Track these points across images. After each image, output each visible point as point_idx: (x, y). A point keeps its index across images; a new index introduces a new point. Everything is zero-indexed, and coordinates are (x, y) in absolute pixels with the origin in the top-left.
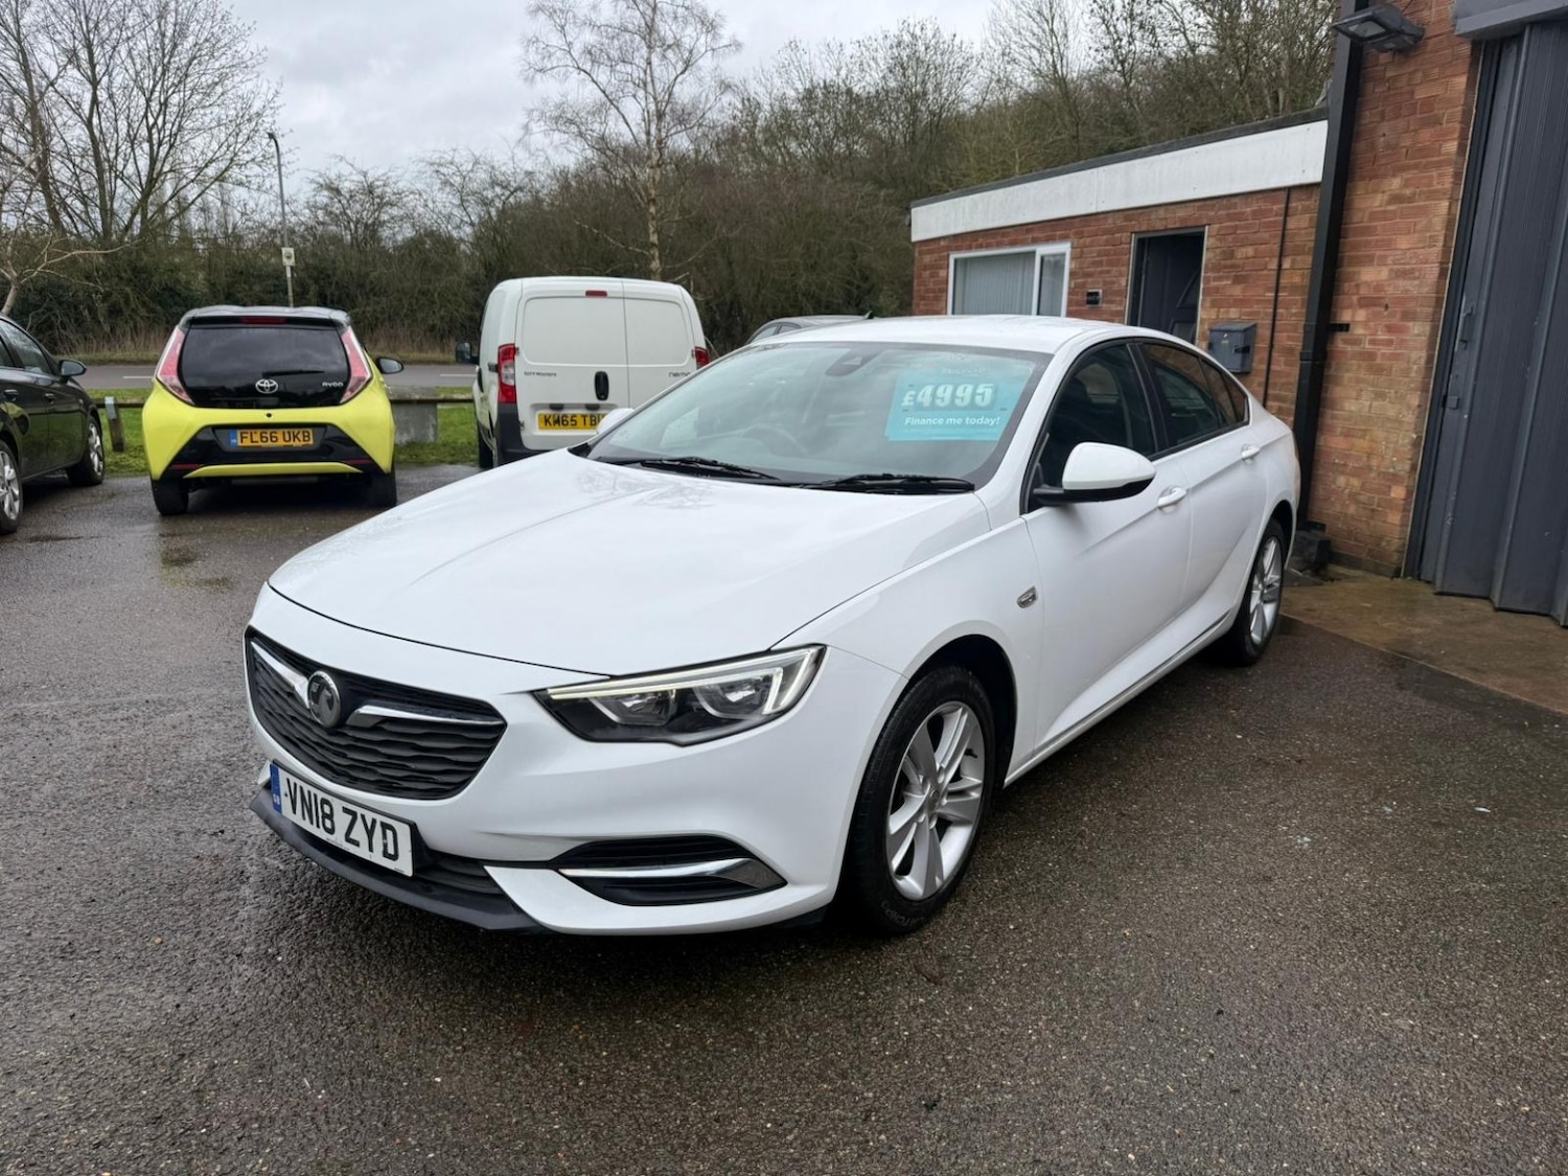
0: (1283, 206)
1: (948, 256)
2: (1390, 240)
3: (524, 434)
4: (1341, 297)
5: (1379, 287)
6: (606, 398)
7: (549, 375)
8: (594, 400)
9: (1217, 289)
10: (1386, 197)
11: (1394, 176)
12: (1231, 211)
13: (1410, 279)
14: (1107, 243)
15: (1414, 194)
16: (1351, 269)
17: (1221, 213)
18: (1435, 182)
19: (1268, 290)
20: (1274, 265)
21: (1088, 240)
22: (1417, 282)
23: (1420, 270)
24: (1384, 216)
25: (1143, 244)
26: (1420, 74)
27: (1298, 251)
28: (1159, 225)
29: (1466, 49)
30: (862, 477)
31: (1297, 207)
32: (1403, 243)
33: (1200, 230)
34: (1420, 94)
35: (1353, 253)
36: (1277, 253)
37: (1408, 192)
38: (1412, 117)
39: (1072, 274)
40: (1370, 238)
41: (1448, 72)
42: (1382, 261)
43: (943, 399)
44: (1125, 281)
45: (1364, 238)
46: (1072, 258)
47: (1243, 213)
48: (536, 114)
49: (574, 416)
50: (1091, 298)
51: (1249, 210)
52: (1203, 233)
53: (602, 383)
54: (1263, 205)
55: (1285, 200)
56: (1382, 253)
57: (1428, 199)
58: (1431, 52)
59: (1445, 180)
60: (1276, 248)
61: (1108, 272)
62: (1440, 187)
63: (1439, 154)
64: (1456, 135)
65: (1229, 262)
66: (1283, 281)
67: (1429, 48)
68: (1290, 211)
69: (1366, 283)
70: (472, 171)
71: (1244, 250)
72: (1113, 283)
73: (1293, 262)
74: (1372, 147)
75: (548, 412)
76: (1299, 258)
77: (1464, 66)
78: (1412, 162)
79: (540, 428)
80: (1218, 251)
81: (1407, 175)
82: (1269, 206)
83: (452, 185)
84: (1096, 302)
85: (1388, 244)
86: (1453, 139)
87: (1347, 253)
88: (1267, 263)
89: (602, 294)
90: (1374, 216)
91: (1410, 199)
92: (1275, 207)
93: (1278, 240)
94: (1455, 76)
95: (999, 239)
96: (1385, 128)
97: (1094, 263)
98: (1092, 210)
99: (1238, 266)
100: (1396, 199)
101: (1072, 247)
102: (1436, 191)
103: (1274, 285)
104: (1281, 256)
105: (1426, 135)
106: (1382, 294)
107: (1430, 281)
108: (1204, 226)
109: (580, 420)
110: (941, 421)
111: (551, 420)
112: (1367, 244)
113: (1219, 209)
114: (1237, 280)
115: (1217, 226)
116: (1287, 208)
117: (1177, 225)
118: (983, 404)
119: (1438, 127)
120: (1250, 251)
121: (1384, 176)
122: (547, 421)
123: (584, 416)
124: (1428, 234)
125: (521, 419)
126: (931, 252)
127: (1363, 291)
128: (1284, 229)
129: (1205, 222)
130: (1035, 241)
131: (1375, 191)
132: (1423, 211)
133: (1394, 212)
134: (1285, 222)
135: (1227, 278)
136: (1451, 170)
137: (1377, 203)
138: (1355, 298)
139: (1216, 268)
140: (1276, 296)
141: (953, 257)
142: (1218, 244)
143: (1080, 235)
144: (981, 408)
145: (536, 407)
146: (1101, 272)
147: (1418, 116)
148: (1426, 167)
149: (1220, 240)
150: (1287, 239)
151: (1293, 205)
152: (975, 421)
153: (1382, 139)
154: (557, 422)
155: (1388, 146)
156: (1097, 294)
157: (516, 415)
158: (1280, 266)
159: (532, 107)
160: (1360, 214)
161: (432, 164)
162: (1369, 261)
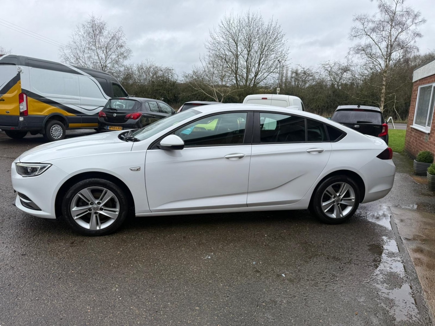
1: (418, 87)
48: (352, 49)
70: (334, 66)
83: (327, 70)
89: (266, 99)
126: (415, 86)
130: (432, 82)
159: (351, 47)
161: (323, 65)
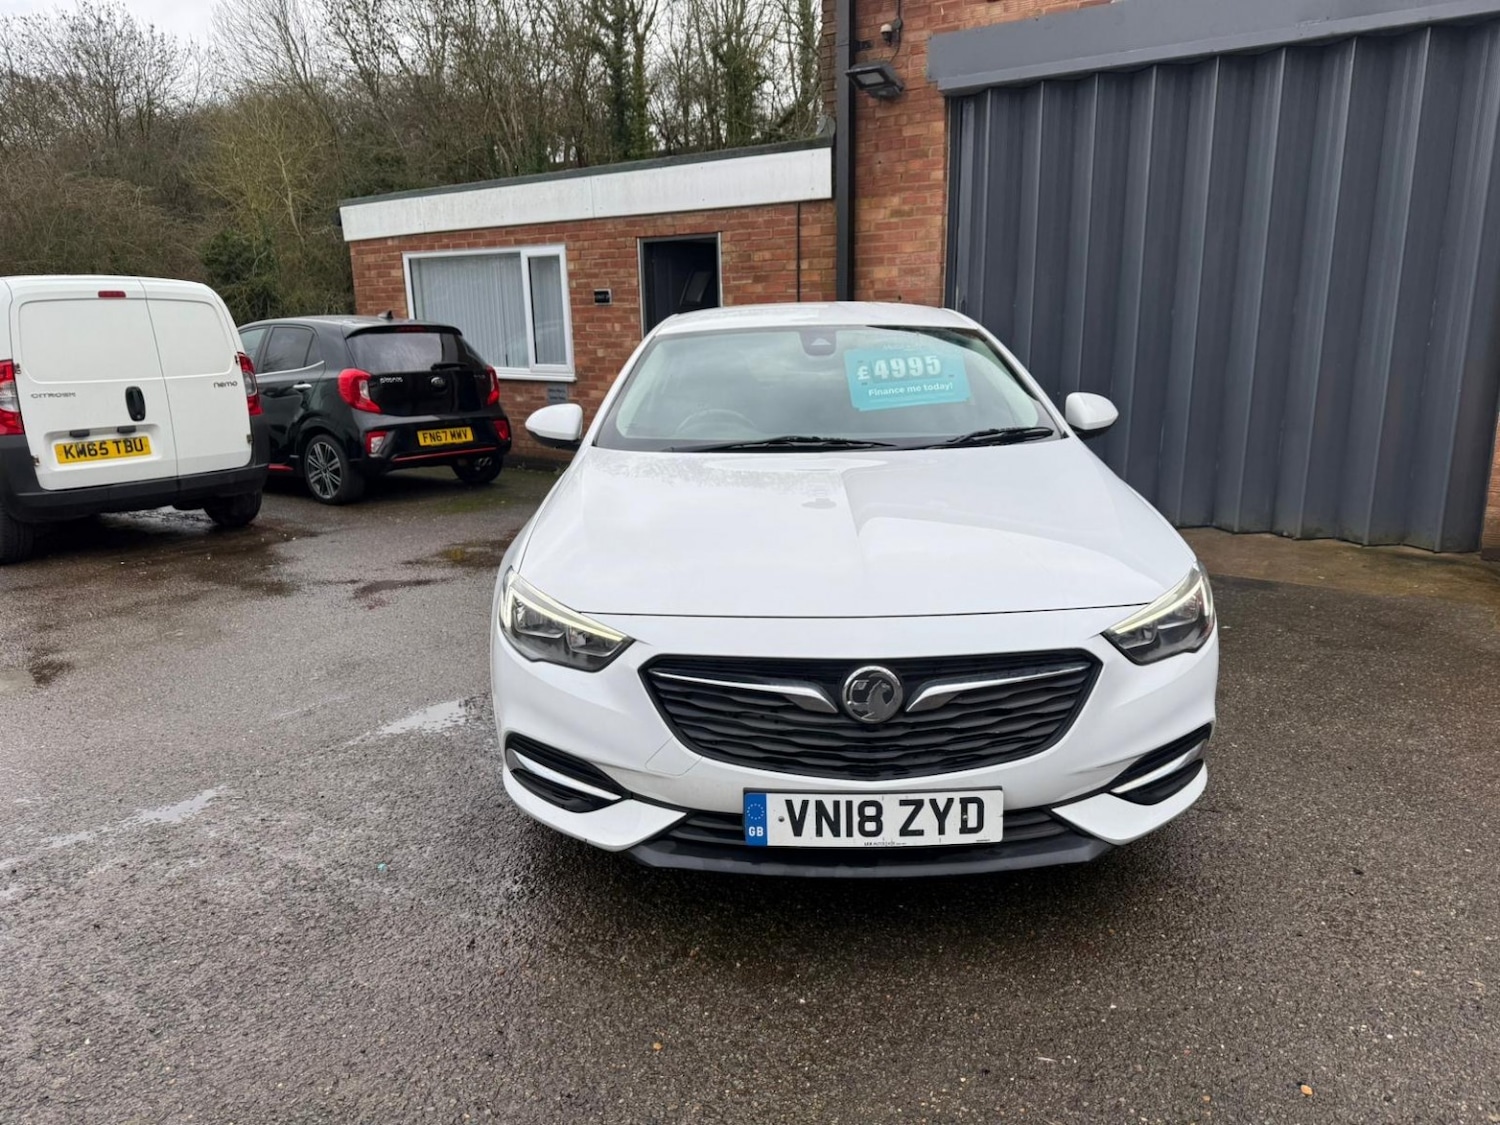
0: (795, 216)
1: (401, 258)
2: (896, 246)
3: (40, 472)
4: (859, 292)
5: (891, 283)
6: (143, 418)
7: (66, 395)
8: (129, 422)
9: (738, 288)
10: (888, 212)
11: (893, 195)
12: (742, 220)
13: (917, 275)
14: (610, 246)
15: (912, 210)
16: (865, 269)
17: (732, 221)
18: (928, 201)
19: (791, 287)
20: (793, 266)
21: (586, 244)
22: (923, 278)
23: (924, 268)
24: (889, 226)
25: (653, 249)
26: (905, 118)
27: (815, 254)
28: (669, 231)
29: (941, 102)
30: (974, 435)
31: (807, 219)
32: (908, 248)
33: (713, 236)
34: (908, 132)
35: (864, 256)
36: (794, 255)
37: (906, 208)
38: (903, 150)
39: (571, 275)
40: (877, 244)
41: (928, 118)
42: (892, 261)
43: (899, 371)
44: (638, 281)
45: (873, 244)
46: (569, 260)
47: (755, 222)
49: (103, 443)
50: (600, 297)
51: (760, 220)
52: (715, 239)
53: (135, 401)
54: (773, 215)
55: (796, 212)
56: (890, 255)
57: (924, 214)
58: (912, 101)
59: (937, 199)
60: (793, 252)
61: (615, 273)
62: (932, 205)
63: (929, 179)
64: (941, 166)
65: (747, 264)
66: (802, 280)
67: (910, 98)
68: (802, 222)
69: (880, 280)
71: (760, 253)
72: (624, 283)
73: (811, 264)
74: (871, 172)
75: (67, 441)
76: (815, 261)
77: (941, 115)
78: (907, 185)
79: (60, 462)
80: (734, 255)
81: (907, 194)
82: (781, 217)
84: (608, 301)
85: (894, 249)
86: (939, 169)
87: (859, 256)
88: (785, 265)
89: (120, 295)
90: (879, 226)
91: (910, 213)
92: (787, 218)
93: (795, 245)
94: (935, 121)
95: (471, 240)
96: (881, 156)
97: (596, 265)
98: (589, 215)
99: (758, 268)
100: (896, 213)
101: (567, 249)
102: (930, 208)
103: (796, 283)
104: (799, 258)
105: (916, 165)
106: (894, 288)
107: (934, 277)
108: (717, 233)
109: (112, 448)
110: (902, 390)
111: (73, 451)
112: (877, 249)
113: (730, 219)
114: (757, 279)
115: (729, 233)
116: (799, 219)
117: (688, 231)
118: (935, 373)
119: (926, 159)
120: (767, 255)
121: (885, 195)
122: (67, 452)
123: (116, 442)
124: (927, 241)
125: (33, 453)
126: (374, 252)
127: (878, 286)
128: (799, 236)
129: (716, 229)
130: (519, 243)
131: (878, 207)
132: (921, 223)
133: (897, 224)
134: (799, 230)
135: (747, 278)
136: (941, 192)
137: (881, 216)
138: (871, 292)
139: (734, 269)
140: (799, 292)
141: (406, 257)
142: (734, 249)
143: (575, 238)
144: (934, 376)
145: (52, 436)
146: (607, 273)
147: (908, 150)
148: (919, 189)
149: (735, 245)
150: (802, 244)
151: (803, 216)
152: (931, 388)
153: (879, 166)
154: (81, 452)
155: (885, 172)
156: (607, 293)
157: (26, 449)
158: (799, 266)
160: (867, 225)
162: (881, 261)
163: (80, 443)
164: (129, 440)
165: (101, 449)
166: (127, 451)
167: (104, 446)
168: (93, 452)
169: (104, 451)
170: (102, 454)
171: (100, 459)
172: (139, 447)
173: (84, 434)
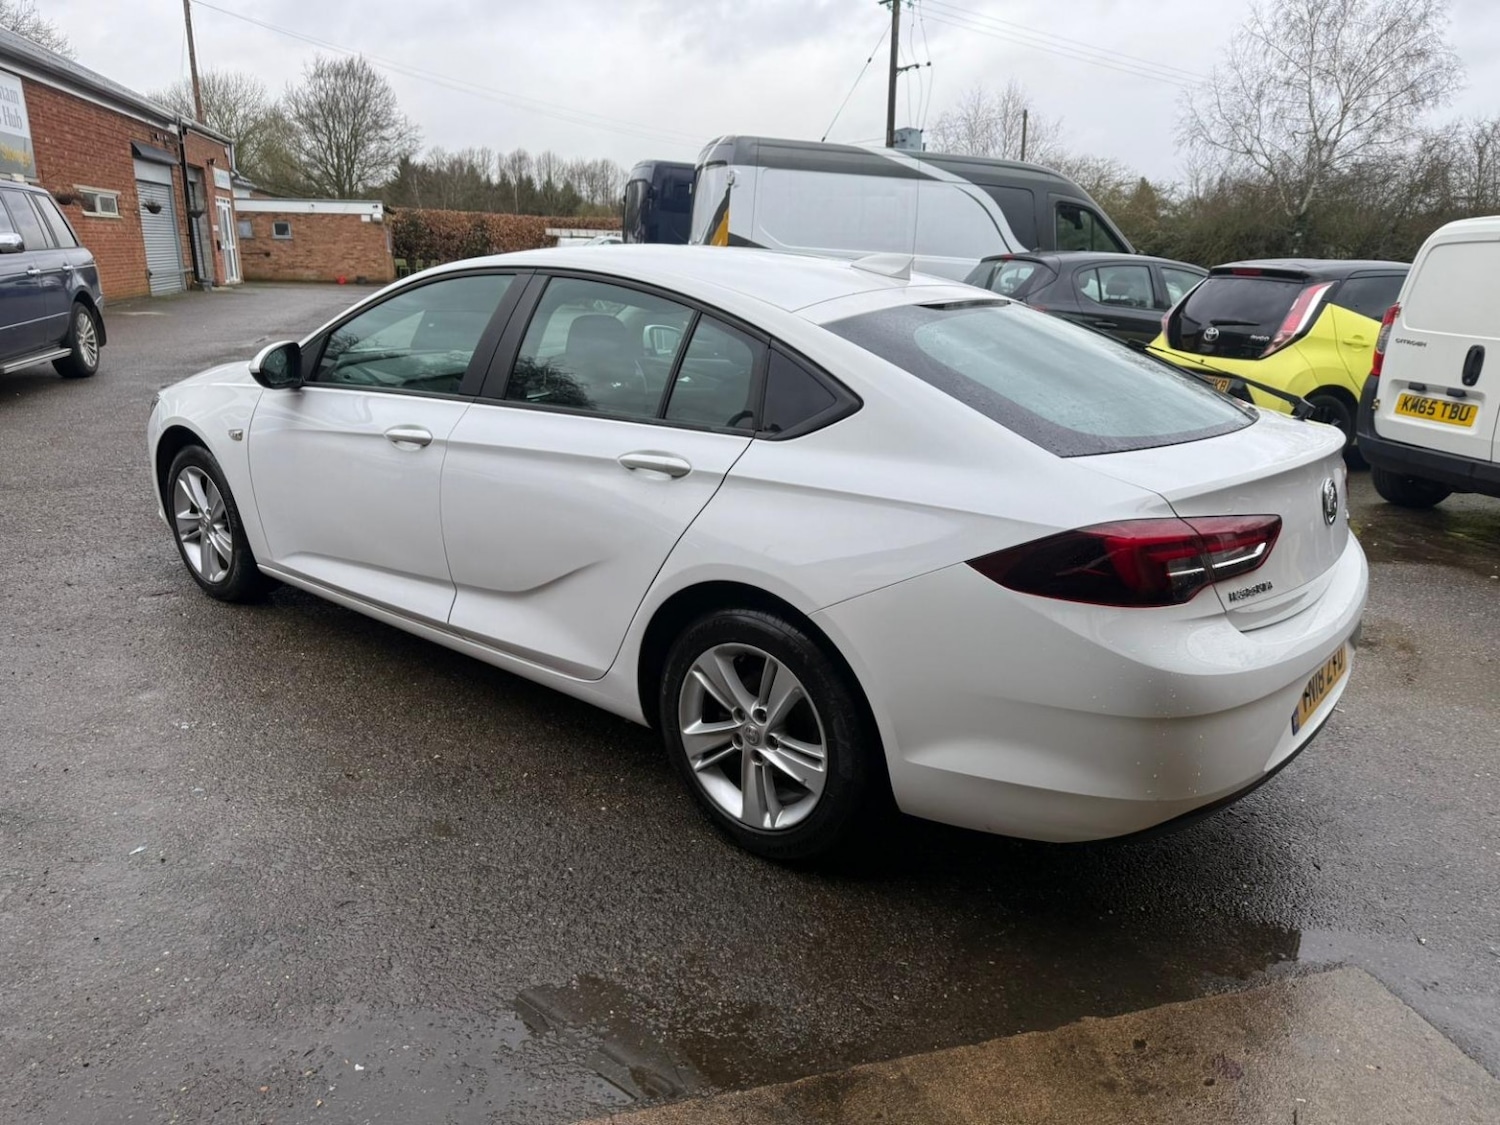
3: (1379, 417)
6: (1475, 383)
7: (1419, 343)
8: (1460, 384)
49: (1434, 402)
53: (1475, 361)
75: (1409, 393)
79: (1397, 412)
109: (1439, 409)
111: (1410, 404)
122: (1405, 404)
123: (1445, 405)
145: (1398, 384)
154: (1415, 407)
157: (1375, 391)
163: (1418, 398)
164: (1459, 407)
165: (1430, 408)
166: (1450, 417)
167: (1433, 406)
168: (1422, 409)
169: (1431, 411)
170: (1429, 414)
171: (1426, 418)
172: (1463, 416)
173: (1422, 388)
